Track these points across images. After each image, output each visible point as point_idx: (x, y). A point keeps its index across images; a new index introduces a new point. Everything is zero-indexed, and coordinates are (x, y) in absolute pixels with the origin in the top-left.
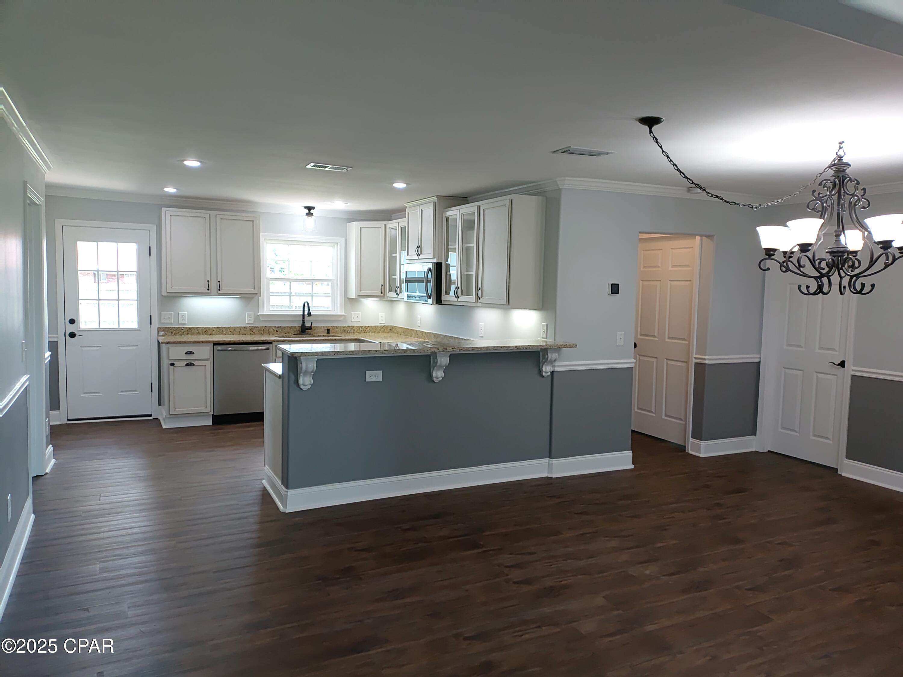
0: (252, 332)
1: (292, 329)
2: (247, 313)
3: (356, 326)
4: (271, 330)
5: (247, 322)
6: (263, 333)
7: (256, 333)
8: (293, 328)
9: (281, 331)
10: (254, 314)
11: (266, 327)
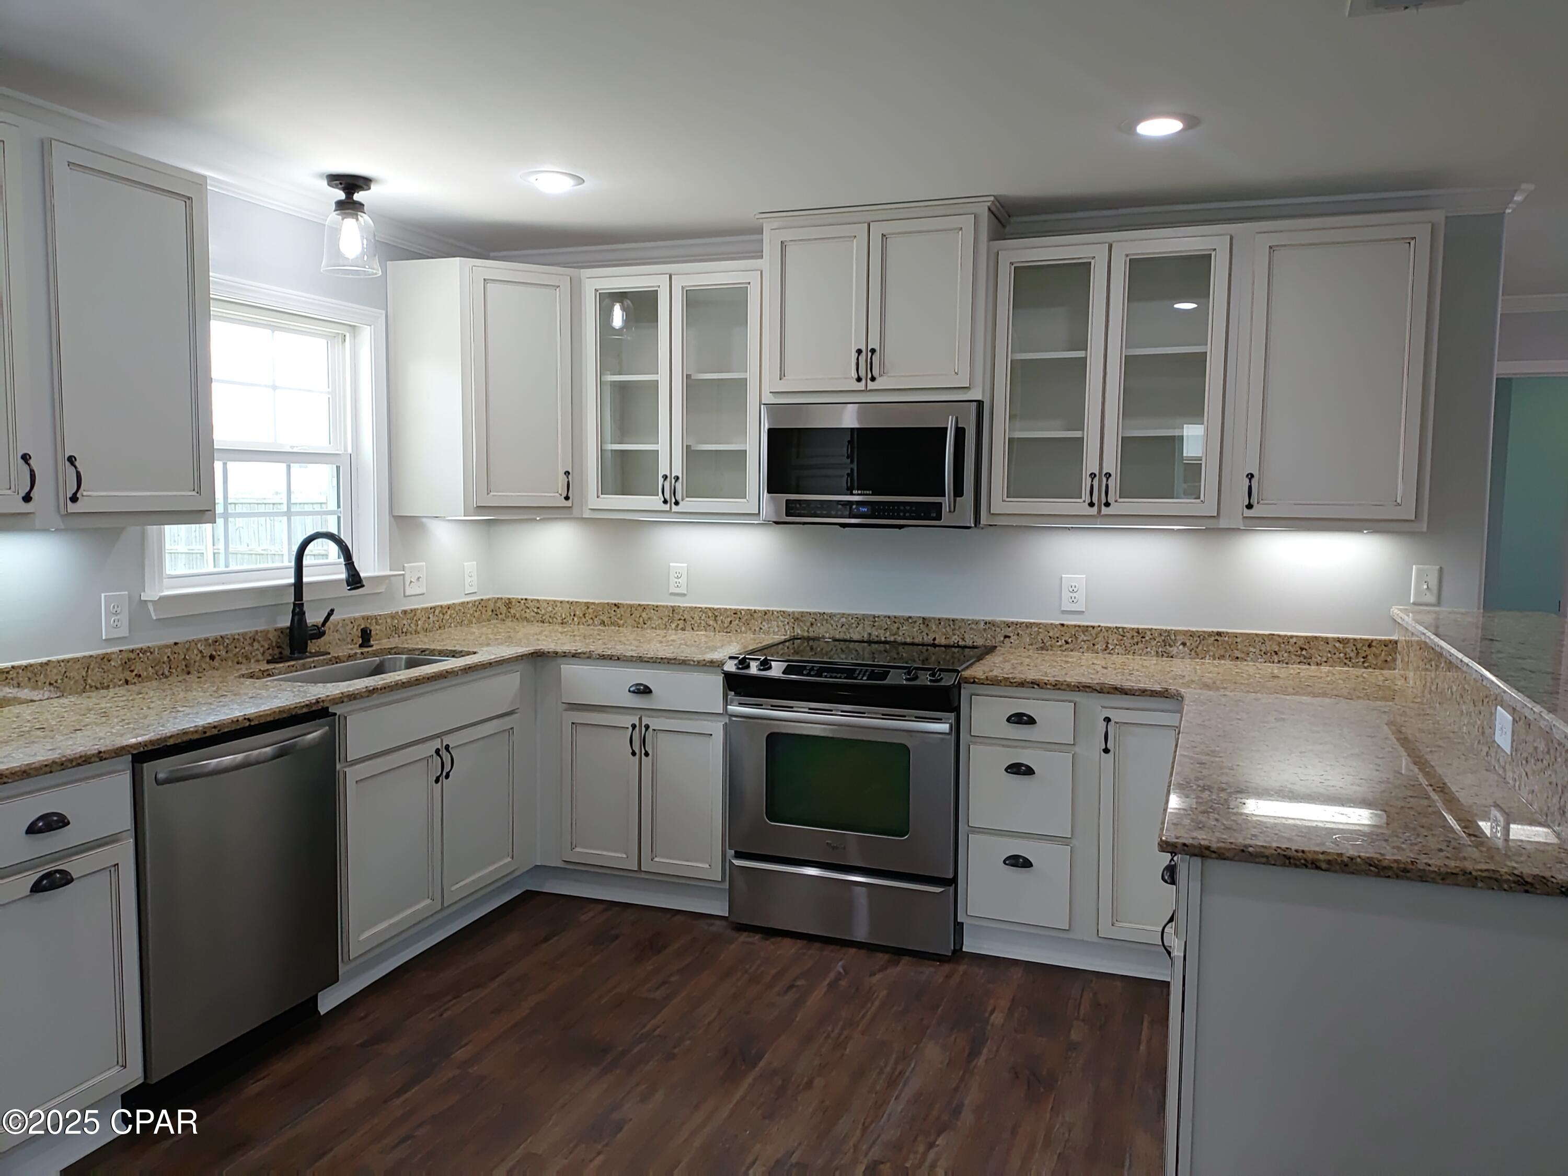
0: (132, 671)
1: (259, 642)
2: (103, 595)
3: (422, 609)
4: (194, 656)
5: (104, 638)
6: (167, 673)
7: (144, 674)
8: (258, 637)
9: (223, 653)
10: (130, 597)
11: (176, 644)
